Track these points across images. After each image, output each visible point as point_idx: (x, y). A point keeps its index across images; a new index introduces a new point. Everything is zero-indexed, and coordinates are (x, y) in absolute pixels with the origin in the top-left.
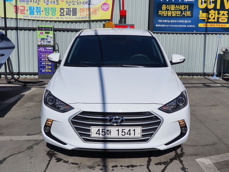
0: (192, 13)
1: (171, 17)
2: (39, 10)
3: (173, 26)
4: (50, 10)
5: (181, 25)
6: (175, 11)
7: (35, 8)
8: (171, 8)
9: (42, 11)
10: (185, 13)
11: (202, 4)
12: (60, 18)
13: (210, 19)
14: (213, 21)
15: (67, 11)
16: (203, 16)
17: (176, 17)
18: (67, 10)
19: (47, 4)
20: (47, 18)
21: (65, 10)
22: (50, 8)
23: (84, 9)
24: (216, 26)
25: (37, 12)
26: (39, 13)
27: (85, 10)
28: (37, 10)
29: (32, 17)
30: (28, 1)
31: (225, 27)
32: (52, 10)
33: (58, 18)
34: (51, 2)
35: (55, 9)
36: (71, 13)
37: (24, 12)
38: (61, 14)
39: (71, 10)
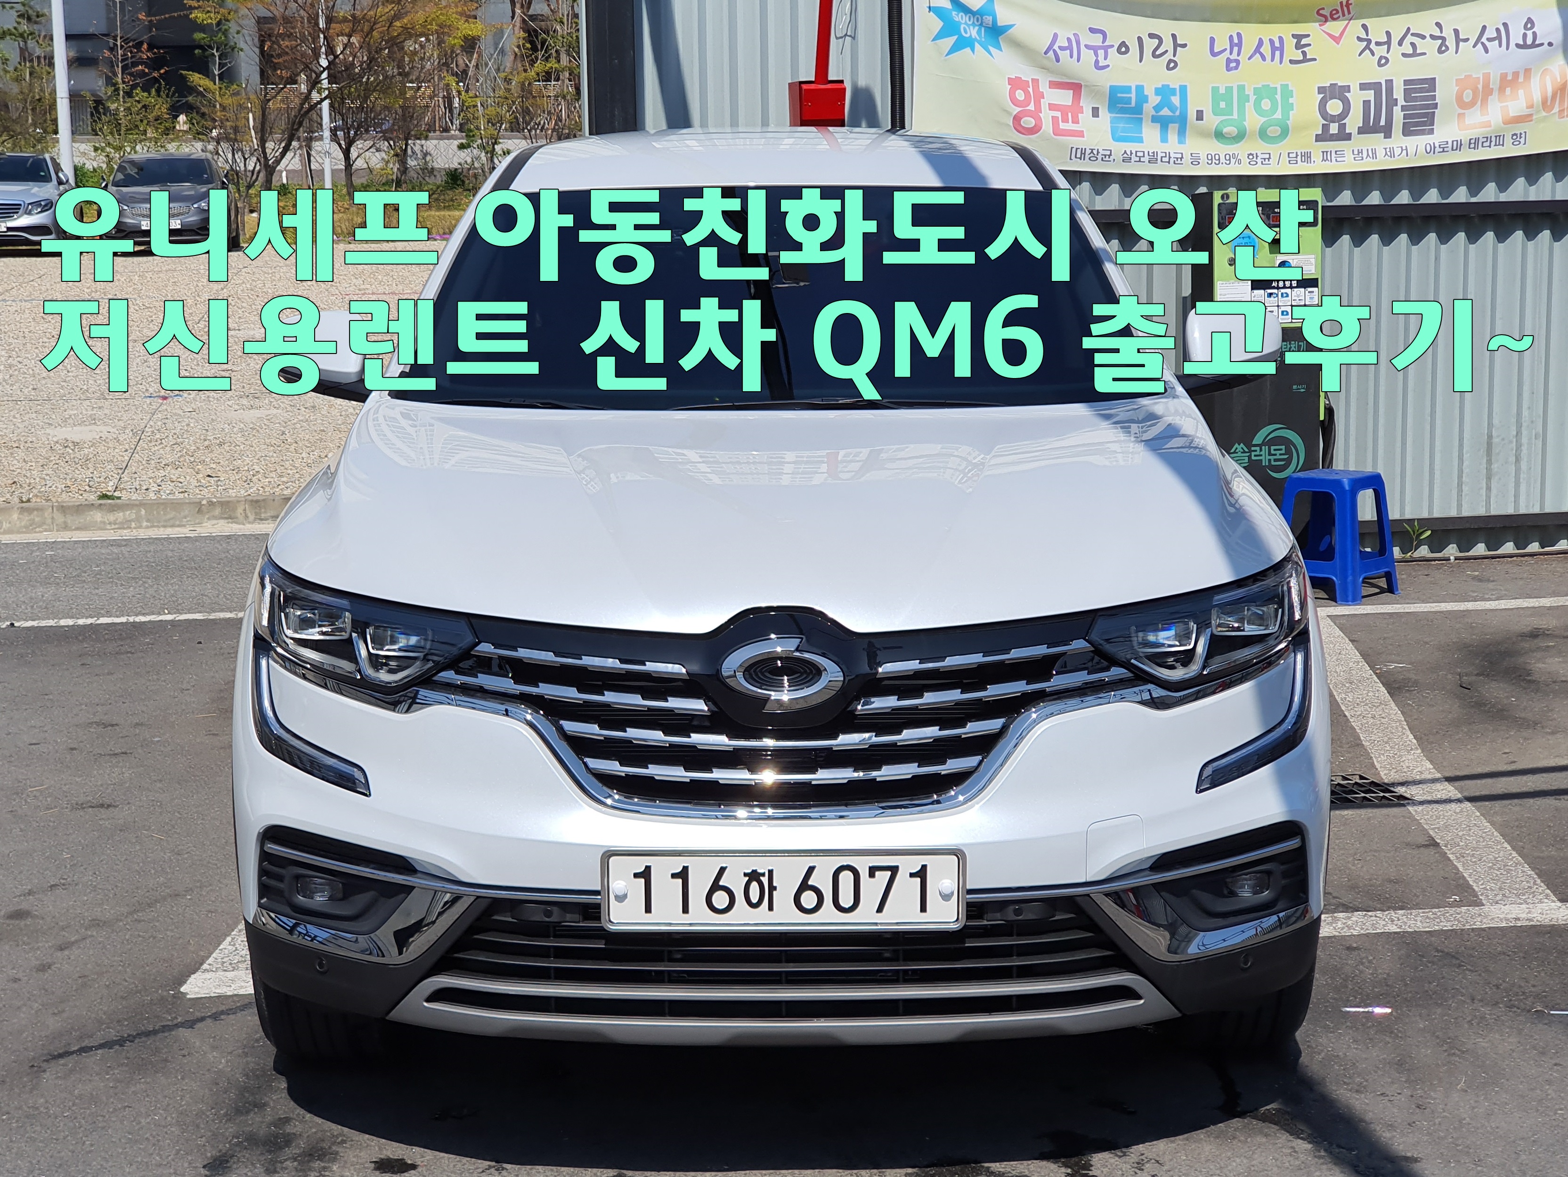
2: (1174, 110)
4: (1249, 106)
7: (1149, 92)
9: (1200, 115)
12: (1317, 157)
15: (1366, 103)
18: (1370, 95)
19: (1232, 65)
20: (1229, 158)
21: (1357, 98)
22: (1249, 91)
25: (1164, 122)
26: (1174, 128)
27: (1494, 83)
28: (1165, 112)
29: (1127, 160)
30: (1106, 49)
32: (1266, 104)
33: (1307, 157)
34: (1257, 50)
35: (1287, 93)
36: (1398, 115)
37: (1076, 121)
38: (1325, 128)
39: (1399, 94)
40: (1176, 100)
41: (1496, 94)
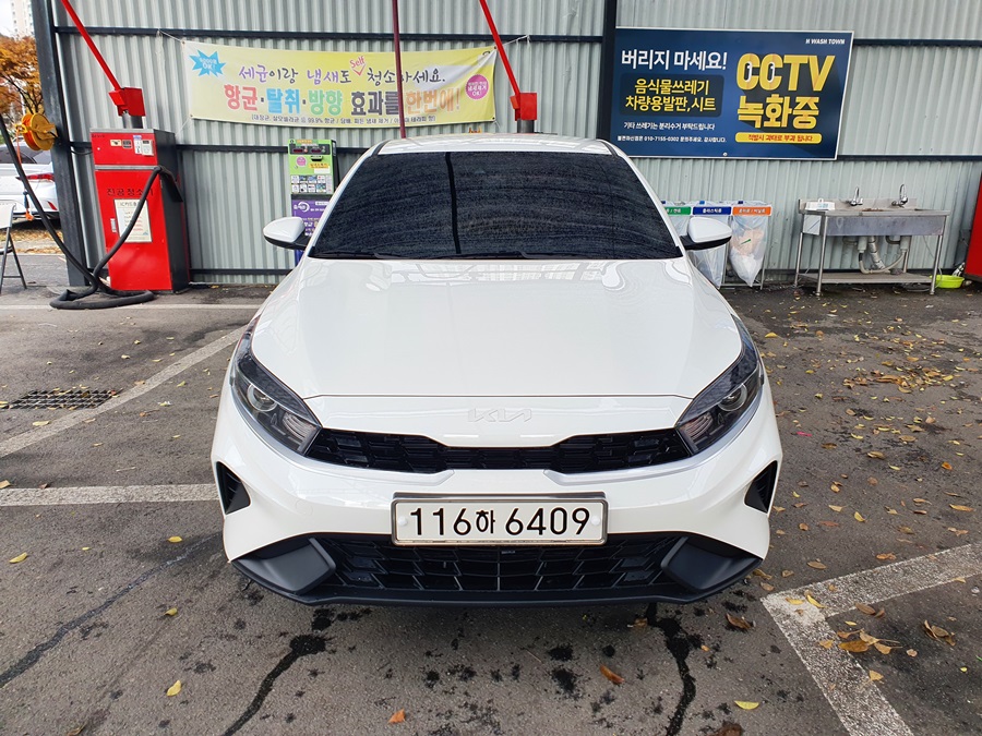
0: (718, 104)
1: (662, 115)
2: (294, 99)
3: (664, 139)
4: (324, 99)
5: (688, 136)
6: (670, 96)
7: (283, 92)
8: (660, 88)
9: (304, 102)
10: (699, 103)
11: (746, 78)
12: (353, 121)
13: (768, 119)
14: (778, 124)
15: (371, 100)
16: (748, 110)
17: (674, 116)
19: (317, 82)
20: (318, 120)
21: (367, 98)
22: (324, 93)
23: (418, 94)
24: (784, 139)
25: (290, 104)
26: (294, 107)
27: (422, 95)
28: (290, 100)
29: (275, 120)
30: (265, 74)
31: (808, 142)
32: (331, 99)
33: (349, 121)
34: (327, 77)
35: (339, 94)
36: (384, 105)
37: (254, 103)
38: (355, 110)
39: (384, 97)
40: (294, 96)
41: (422, 101)
